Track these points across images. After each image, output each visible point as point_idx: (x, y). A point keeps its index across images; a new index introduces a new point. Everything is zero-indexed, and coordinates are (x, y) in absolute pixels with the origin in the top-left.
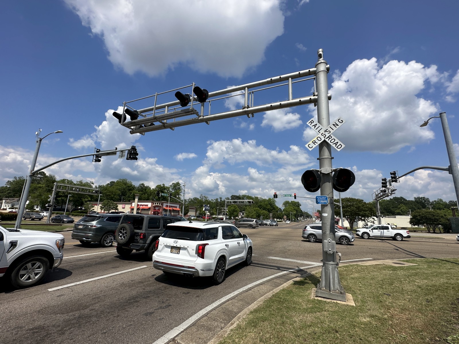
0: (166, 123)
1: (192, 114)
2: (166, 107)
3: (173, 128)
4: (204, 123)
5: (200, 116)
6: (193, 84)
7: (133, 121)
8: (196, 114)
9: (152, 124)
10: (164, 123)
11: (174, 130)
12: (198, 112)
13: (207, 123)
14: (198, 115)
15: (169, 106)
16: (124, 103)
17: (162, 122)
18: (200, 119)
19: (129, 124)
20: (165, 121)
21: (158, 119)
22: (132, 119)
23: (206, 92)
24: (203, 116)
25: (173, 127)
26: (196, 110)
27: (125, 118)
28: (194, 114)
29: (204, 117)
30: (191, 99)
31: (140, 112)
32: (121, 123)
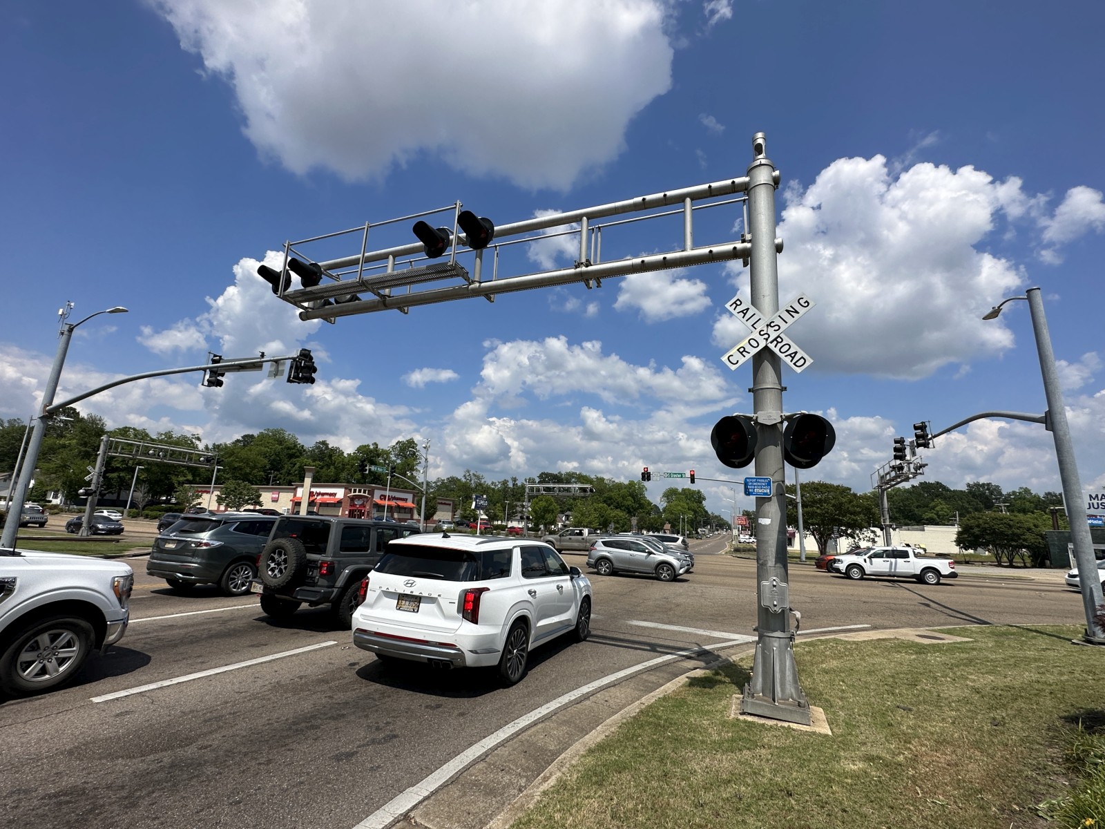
0: (389, 297)
1: (452, 276)
2: (391, 257)
3: (406, 309)
4: (483, 298)
5: (473, 282)
6: (456, 204)
7: (309, 289)
8: (463, 277)
9: (354, 298)
10: (384, 296)
11: (407, 313)
12: (467, 273)
13: (489, 299)
14: (467, 279)
15: (396, 255)
16: (287, 245)
17: (379, 294)
18: (473, 290)
19: (298, 297)
20: (387, 291)
21: (370, 287)
22: (305, 284)
23: (487, 226)
24: (480, 283)
25: (405, 306)
26: (462, 268)
27: (288, 281)
28: (457, 275)
29: (483, 284)
30: (452, 240)
31: (325, 268)
32: (279, 293)
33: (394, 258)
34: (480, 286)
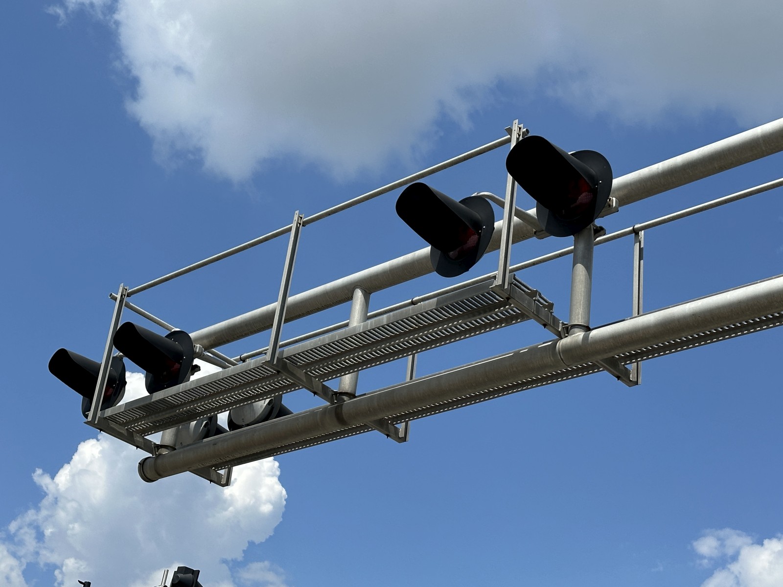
0: (352, 395)
1: (509, 320)
2: (359, 294)
3: (401, 427)
5: (568, 330)
7: (159, 395)
8: (537, 317)
9: (276, 410)
10: (339, 395)
11: (404, 439)
12: (550, 306)
13: (622, 375)
14: (549, 323)
15: (370, 287)
16: (119, 297)
17: (325, 393)
18: (569, 351)
19: (137, 420)
20: (346, 382)
21: (301, 373)
22: (151, 387)
23: (593, 169)
24: (588, 329)
25: (399, 419)
26: (534, 294)
27: (117, 385)
28: (522, 316)
29: (594, 333)
31: (205, 342)
32: (91, 414)
33: (367, 295)
34: (586, 338)
